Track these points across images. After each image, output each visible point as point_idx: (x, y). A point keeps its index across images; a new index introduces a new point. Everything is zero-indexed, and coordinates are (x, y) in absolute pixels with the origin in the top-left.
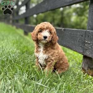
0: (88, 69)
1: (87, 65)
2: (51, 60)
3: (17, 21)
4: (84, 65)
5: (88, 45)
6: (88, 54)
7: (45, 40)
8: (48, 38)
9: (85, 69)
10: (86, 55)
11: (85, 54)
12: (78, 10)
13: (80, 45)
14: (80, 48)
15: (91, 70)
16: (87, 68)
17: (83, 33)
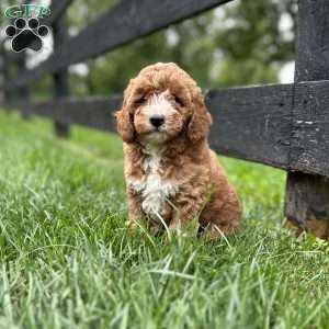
0: (308, 219)
1: (305, 204)
2: (191, 197)
3: (23, 92)
4: (291, 206)
5: (304, 135)
6: (306, 163)
7: (157, 131)
8: (167, 122)
9: (298, 217)
10: (301, 169)
11: (297, 166)
12: (233, 39)
13: (277, 139)
14: (276, 148)
15: (318, 219)
16: (304, 216)
17: (285, 94)
